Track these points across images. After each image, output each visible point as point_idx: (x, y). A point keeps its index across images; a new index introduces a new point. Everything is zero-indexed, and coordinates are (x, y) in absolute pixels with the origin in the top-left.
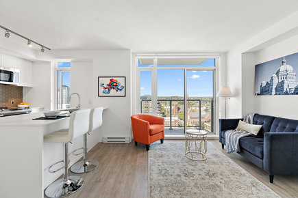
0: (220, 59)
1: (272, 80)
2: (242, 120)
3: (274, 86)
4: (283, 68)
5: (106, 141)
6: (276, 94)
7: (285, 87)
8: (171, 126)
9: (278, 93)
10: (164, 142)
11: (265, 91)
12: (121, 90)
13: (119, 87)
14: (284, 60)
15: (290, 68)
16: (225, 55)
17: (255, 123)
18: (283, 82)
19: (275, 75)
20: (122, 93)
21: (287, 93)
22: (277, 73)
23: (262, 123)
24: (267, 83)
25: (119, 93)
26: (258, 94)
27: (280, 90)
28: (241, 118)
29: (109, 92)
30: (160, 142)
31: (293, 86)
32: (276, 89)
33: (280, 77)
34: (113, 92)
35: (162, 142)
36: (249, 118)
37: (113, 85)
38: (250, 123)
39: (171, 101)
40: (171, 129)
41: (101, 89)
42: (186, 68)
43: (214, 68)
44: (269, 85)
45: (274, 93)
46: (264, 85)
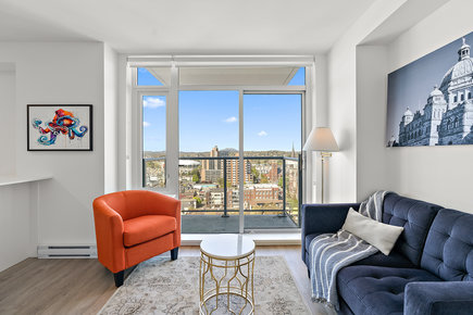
0: (314, 68)
1: (430, 104)
2: (356, 208)
3: (435, 123)
5: (45, 254)
6: (440, 143)
8: (225, 211)
9: (446, 139)
10: (181, 254)
11: (412, 135)
12: (80, 135)
13: (77, 130)
14: (465, 46)
16: (325, 56)
17: (386, 219)
18: (461, 109)
19: (438, 92)
20: (84, 142)
22: (444, 87)
23: (403, 222)
24: (418, 115)
25: (77, 143)
26: (395, 145)
27: (452, 131)
28: (354, 202)
29: (52, 141)
30: (168, 255)
32: (440, 128)
33: (452, 97)
34: (62, 140)
35: (174, 257)
36: (372, 205)
37: (62, 123)
38: (373, 217)
39: (225, 159)
40: (225, 216)
41: (35, 134)
43: (303, 88)
44: (422, 119)
45: (434, 139)
46: (408, 120)
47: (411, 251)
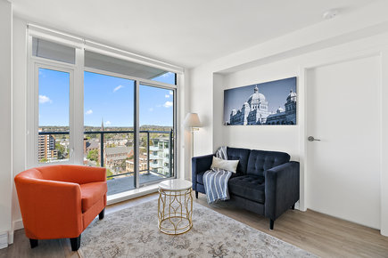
0: (183, 76)
1: (244, 108)
2: (215, 155)
3: (246, 116)
4: (255, 96)
6: (248, 124)
7: (258, 116)
9: (250, 123)
11: (236, 120)
14: (257, 88)
15: (262, 96)
17: (230, 158)
18: (255, 111)
19: (246, 103)
21: (259, 123)
22: (250, 101)
23: (238, 158)
24: (239, 112)
26: (228, 124)
27: (252, 120)
28: (211, 153)
31: (265, 116)
32: (248, 118)
33: (252, 106)
35: (101, 216)
36: (222, 153)
38: (224, 158)
42: (138, 80)
43: (175, 87)
44: (240, 114)
45: (246, 123)
46: (235, 113)
47: (243, 169)
